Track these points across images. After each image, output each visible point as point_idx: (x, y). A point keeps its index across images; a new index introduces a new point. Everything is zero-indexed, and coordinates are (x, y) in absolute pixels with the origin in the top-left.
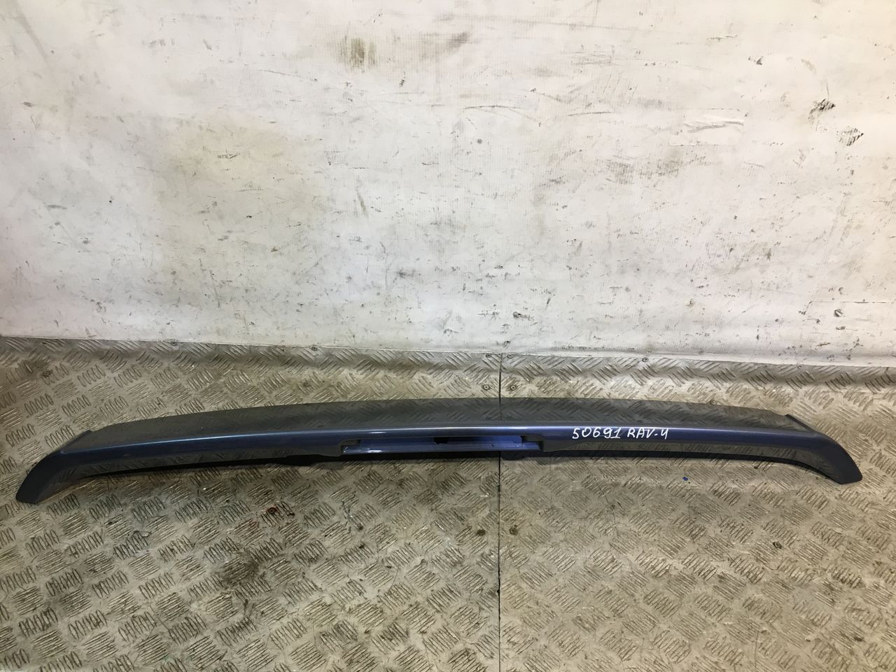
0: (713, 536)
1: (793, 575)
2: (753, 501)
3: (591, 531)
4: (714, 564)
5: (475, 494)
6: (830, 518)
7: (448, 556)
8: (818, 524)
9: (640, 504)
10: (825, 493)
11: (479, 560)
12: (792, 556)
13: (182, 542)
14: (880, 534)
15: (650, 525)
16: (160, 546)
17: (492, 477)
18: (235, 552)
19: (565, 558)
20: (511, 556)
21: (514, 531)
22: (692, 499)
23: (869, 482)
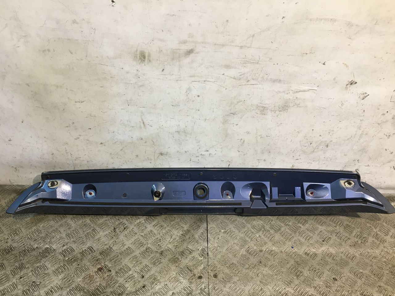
0: (306, 275)
1: (343, 294)
2: (323, 257)
3: (251, 275)
4: (308, 289)
5: (197, 258)
6: (357, 264)
7: (185, 290)
8: (352, 268)
9: (273, 260)
10: (354, 253)
11: (200, 292)
12: (342, 284)
13: (56, 287)
14: (379, 272)
15: (278, 271)
16: (46, 289)
17: (204, 249)
18: (82, 291)
19: (240, 289)
20: (214, 289)
21: (215, 276)
22: (296, 257)
23: (373, 247)
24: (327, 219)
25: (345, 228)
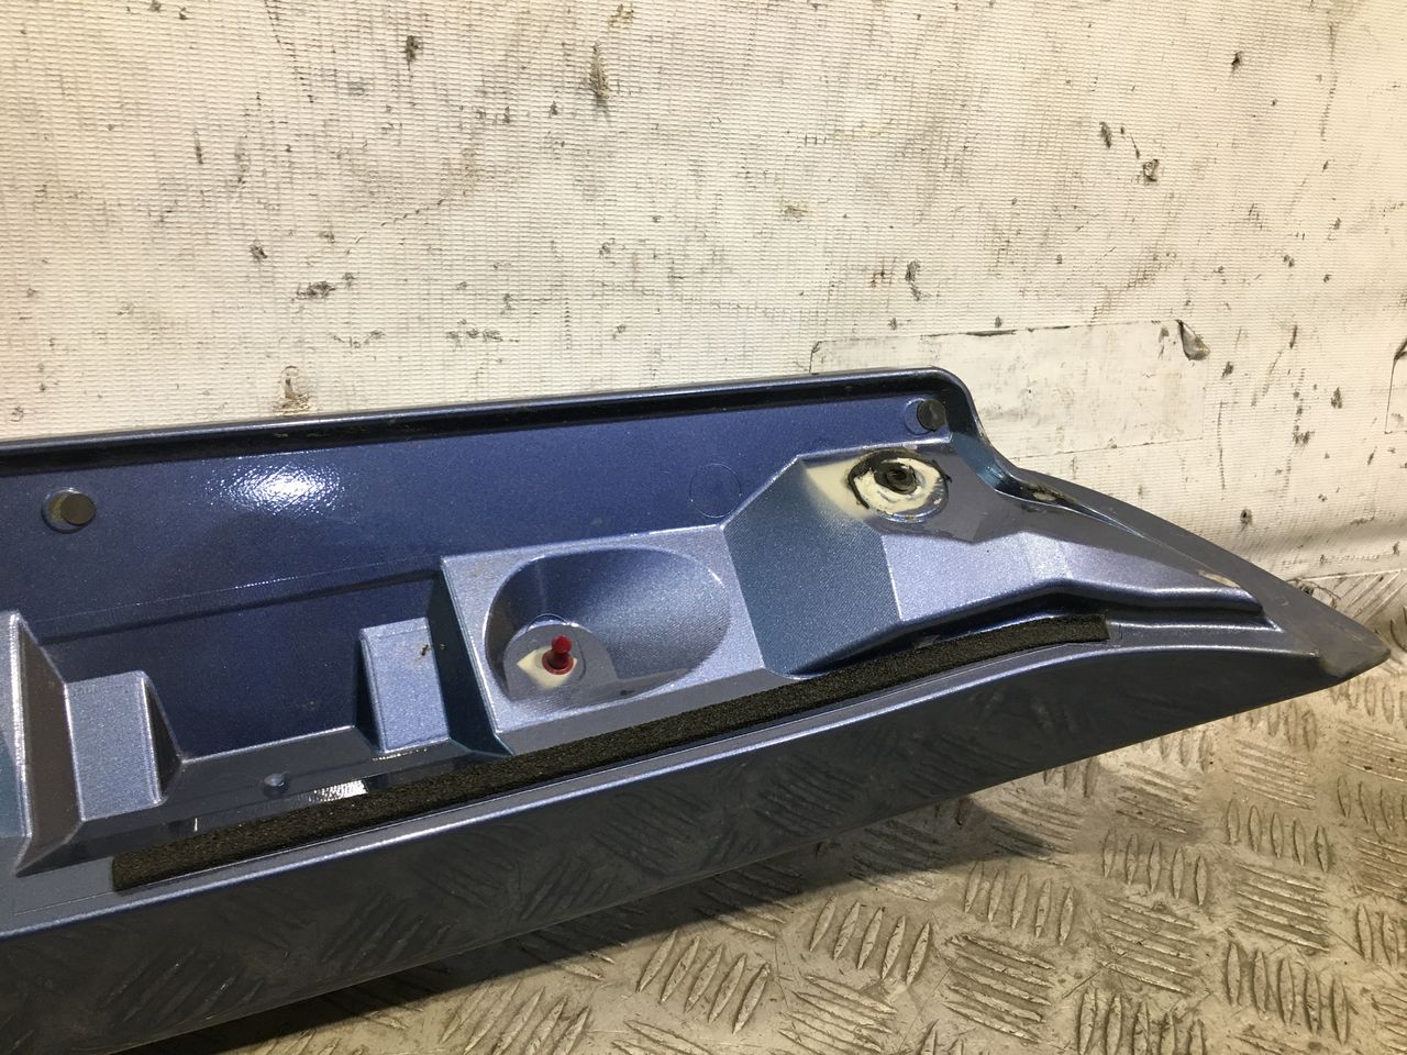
24: (775, 938)
25: (961, 981)
